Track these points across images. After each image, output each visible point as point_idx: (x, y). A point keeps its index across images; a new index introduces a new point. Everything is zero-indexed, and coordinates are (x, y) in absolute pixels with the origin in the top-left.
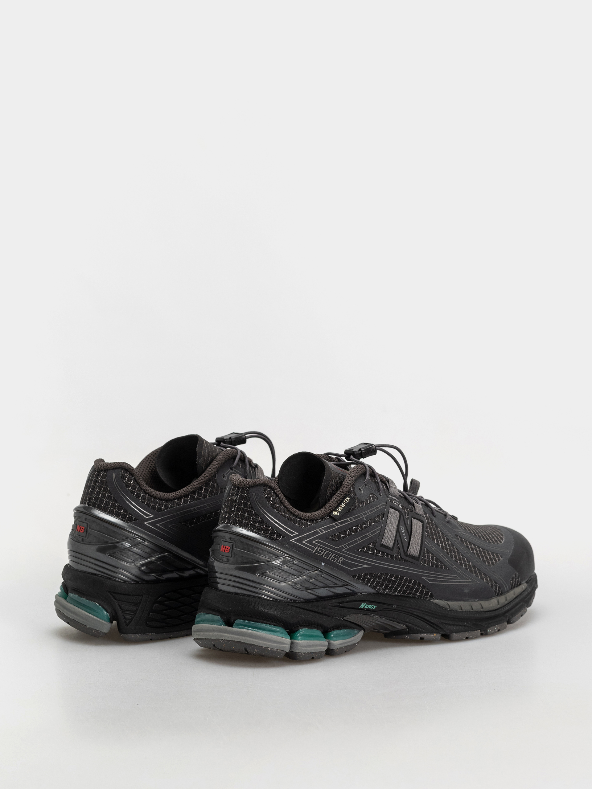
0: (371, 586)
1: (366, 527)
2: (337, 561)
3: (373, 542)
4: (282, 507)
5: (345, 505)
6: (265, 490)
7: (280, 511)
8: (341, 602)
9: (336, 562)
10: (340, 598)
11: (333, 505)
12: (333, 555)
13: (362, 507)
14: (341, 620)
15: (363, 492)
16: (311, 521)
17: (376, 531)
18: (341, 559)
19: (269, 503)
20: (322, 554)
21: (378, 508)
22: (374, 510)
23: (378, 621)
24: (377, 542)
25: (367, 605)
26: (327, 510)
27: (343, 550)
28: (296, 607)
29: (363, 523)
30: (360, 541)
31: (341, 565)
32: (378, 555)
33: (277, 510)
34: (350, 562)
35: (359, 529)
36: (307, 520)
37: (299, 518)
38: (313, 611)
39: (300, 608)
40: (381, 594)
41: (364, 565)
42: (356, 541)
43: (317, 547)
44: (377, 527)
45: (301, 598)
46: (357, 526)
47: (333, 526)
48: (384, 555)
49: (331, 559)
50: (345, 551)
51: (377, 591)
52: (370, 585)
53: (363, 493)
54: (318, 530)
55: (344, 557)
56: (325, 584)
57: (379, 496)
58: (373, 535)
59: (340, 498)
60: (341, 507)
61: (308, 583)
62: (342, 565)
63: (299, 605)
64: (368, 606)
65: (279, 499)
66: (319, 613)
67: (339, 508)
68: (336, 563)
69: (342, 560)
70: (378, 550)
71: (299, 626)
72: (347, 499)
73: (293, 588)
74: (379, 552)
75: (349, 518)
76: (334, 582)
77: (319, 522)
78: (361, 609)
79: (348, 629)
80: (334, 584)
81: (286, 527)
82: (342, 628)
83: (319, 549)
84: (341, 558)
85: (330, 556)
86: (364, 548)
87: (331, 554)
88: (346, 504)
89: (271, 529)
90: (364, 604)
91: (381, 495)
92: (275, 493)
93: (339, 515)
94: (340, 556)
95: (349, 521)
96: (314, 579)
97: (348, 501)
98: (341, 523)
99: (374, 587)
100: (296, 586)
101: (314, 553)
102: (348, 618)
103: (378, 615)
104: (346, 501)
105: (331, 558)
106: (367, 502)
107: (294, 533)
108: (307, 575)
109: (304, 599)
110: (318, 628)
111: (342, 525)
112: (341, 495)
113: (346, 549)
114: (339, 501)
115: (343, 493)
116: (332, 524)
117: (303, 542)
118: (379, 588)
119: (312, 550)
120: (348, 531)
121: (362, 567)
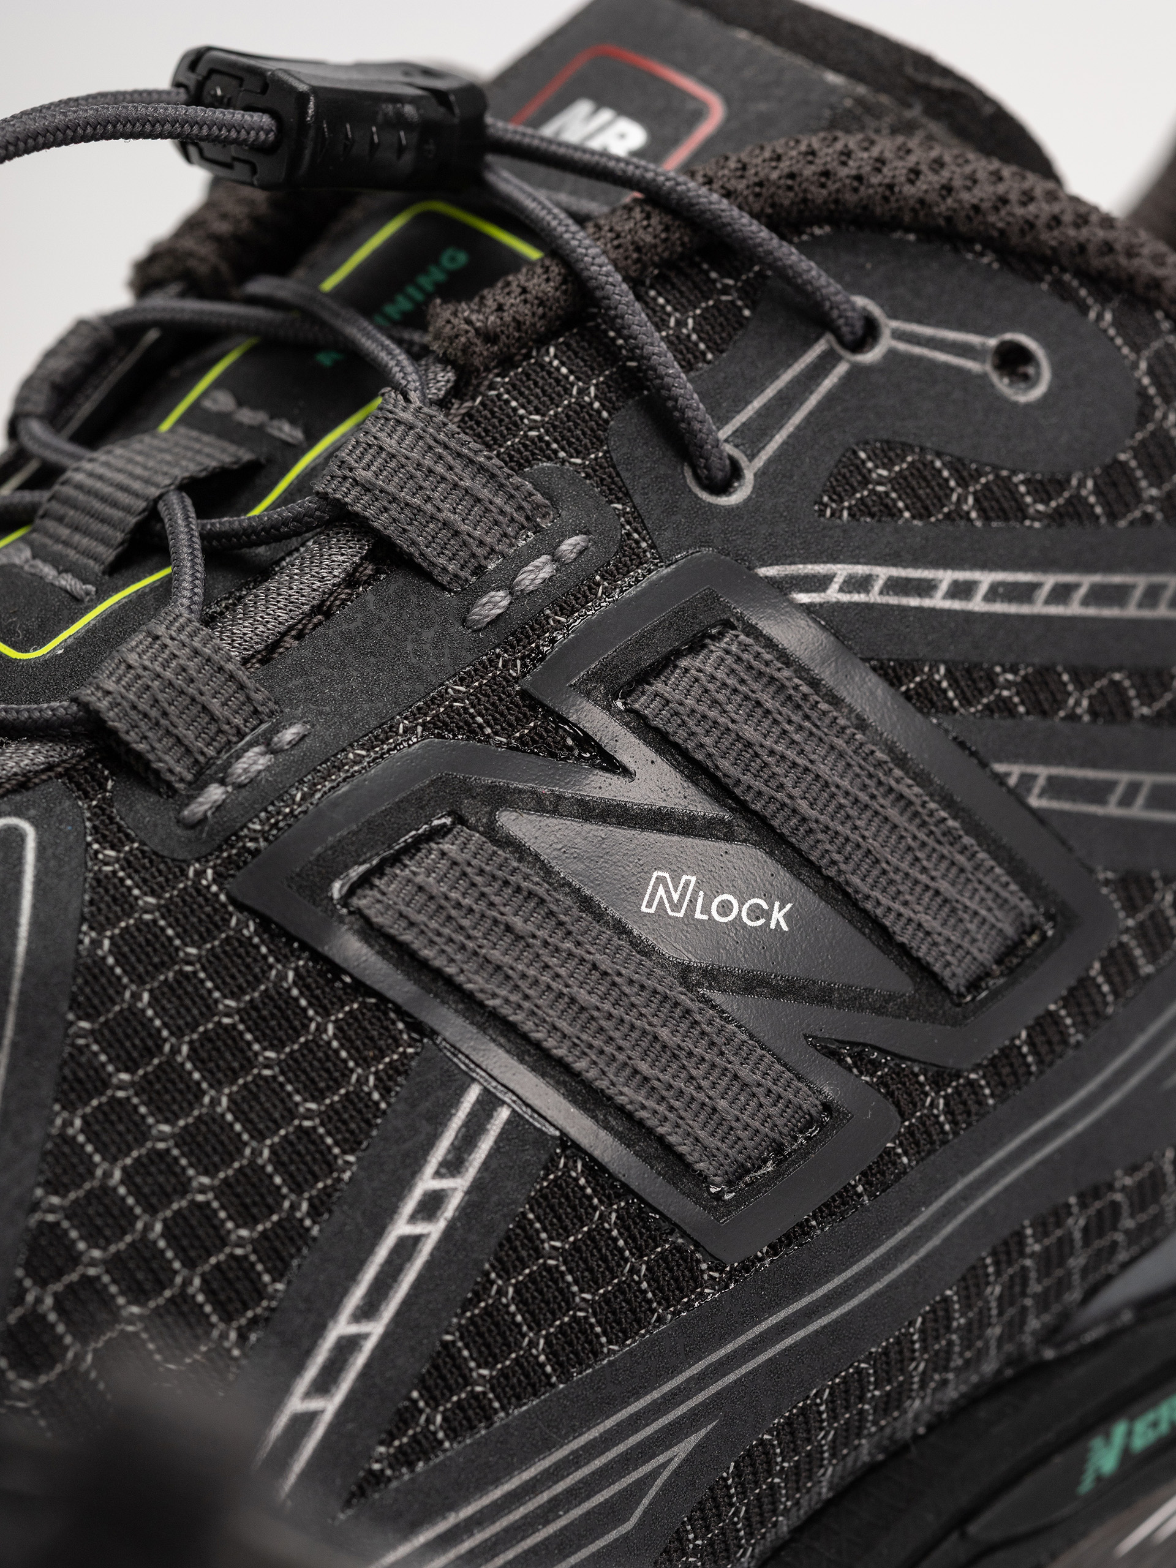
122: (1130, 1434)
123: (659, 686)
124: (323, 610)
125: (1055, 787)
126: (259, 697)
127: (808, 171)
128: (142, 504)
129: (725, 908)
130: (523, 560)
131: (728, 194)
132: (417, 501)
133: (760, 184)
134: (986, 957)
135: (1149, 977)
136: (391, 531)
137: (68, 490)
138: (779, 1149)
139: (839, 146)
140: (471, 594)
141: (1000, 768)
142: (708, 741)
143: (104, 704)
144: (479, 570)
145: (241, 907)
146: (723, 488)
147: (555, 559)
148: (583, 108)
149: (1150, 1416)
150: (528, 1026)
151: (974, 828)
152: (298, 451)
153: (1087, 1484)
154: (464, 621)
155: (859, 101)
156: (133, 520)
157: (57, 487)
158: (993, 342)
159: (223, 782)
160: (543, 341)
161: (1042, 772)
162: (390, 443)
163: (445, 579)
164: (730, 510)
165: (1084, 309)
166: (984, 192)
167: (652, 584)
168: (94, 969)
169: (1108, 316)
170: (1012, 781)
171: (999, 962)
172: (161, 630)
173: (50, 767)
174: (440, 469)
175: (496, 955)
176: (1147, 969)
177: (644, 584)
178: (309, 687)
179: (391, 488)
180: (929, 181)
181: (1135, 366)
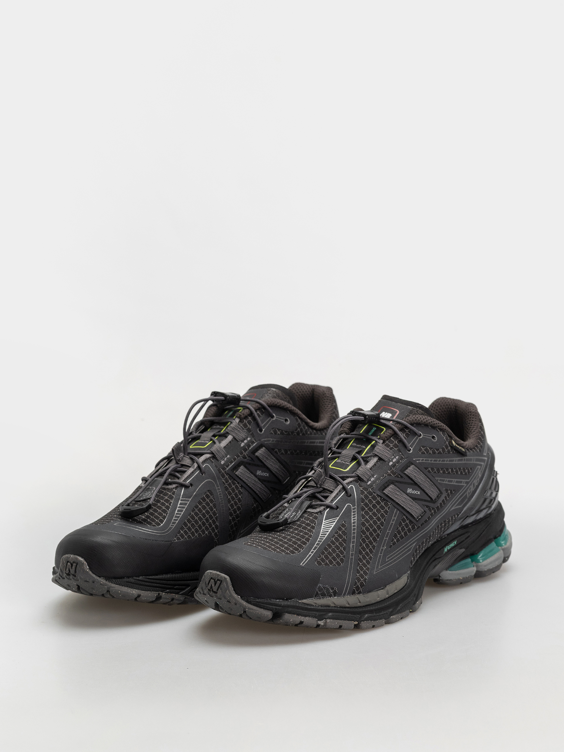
122: (448, 547)
123: (407, 471)
124: (375, 465)
125: (440, 480)
126: (372, 473)
127: (414, 419)
128: (352, 455)
129: (414, 492)
130: (393, 459)
131: (407, 422)
132: (383, 454)
133: (410, 421)
134: (436, 497)
135: (448, 500)
136: (381, 457)
137: (343, 454)
138: (421, 515)
139: (417, 416)
140: (389, 462)
141: (435, 478)
142: (412, 476)
143: (358, 474)
144: (389, 460)
145: (374, 493)
146: (409, 451)
147: (396, 459)
148: (384, 413)
149: (449, 546)
150: (400, 503)
151: (434, 484)
152: (365, 449)
153: (444, 553)
154: (388, 465)
155: (412, 409)
156: (352, 457)
157: (341, 454)
158: (431, 436)
159: (370, 481)
160: (391, 437)
161: (439, 479)
162: (380, 448)
163: (386, 461)
164: (411, 453)
165: (439, 432)
166: (430, 421)
167: (405, 461)
168: (362, 499)
169: (441, 433)
170: (437, 479)
171: (437, 497)
172: (362, 467)
173: (353, 480)
174: (384, 450)
175: (396, 496)
176: (448, 499)
177: (404, 461)
178: (376, 472)
179: (380, 452)
180: (425, 420)
181: (444, 438)
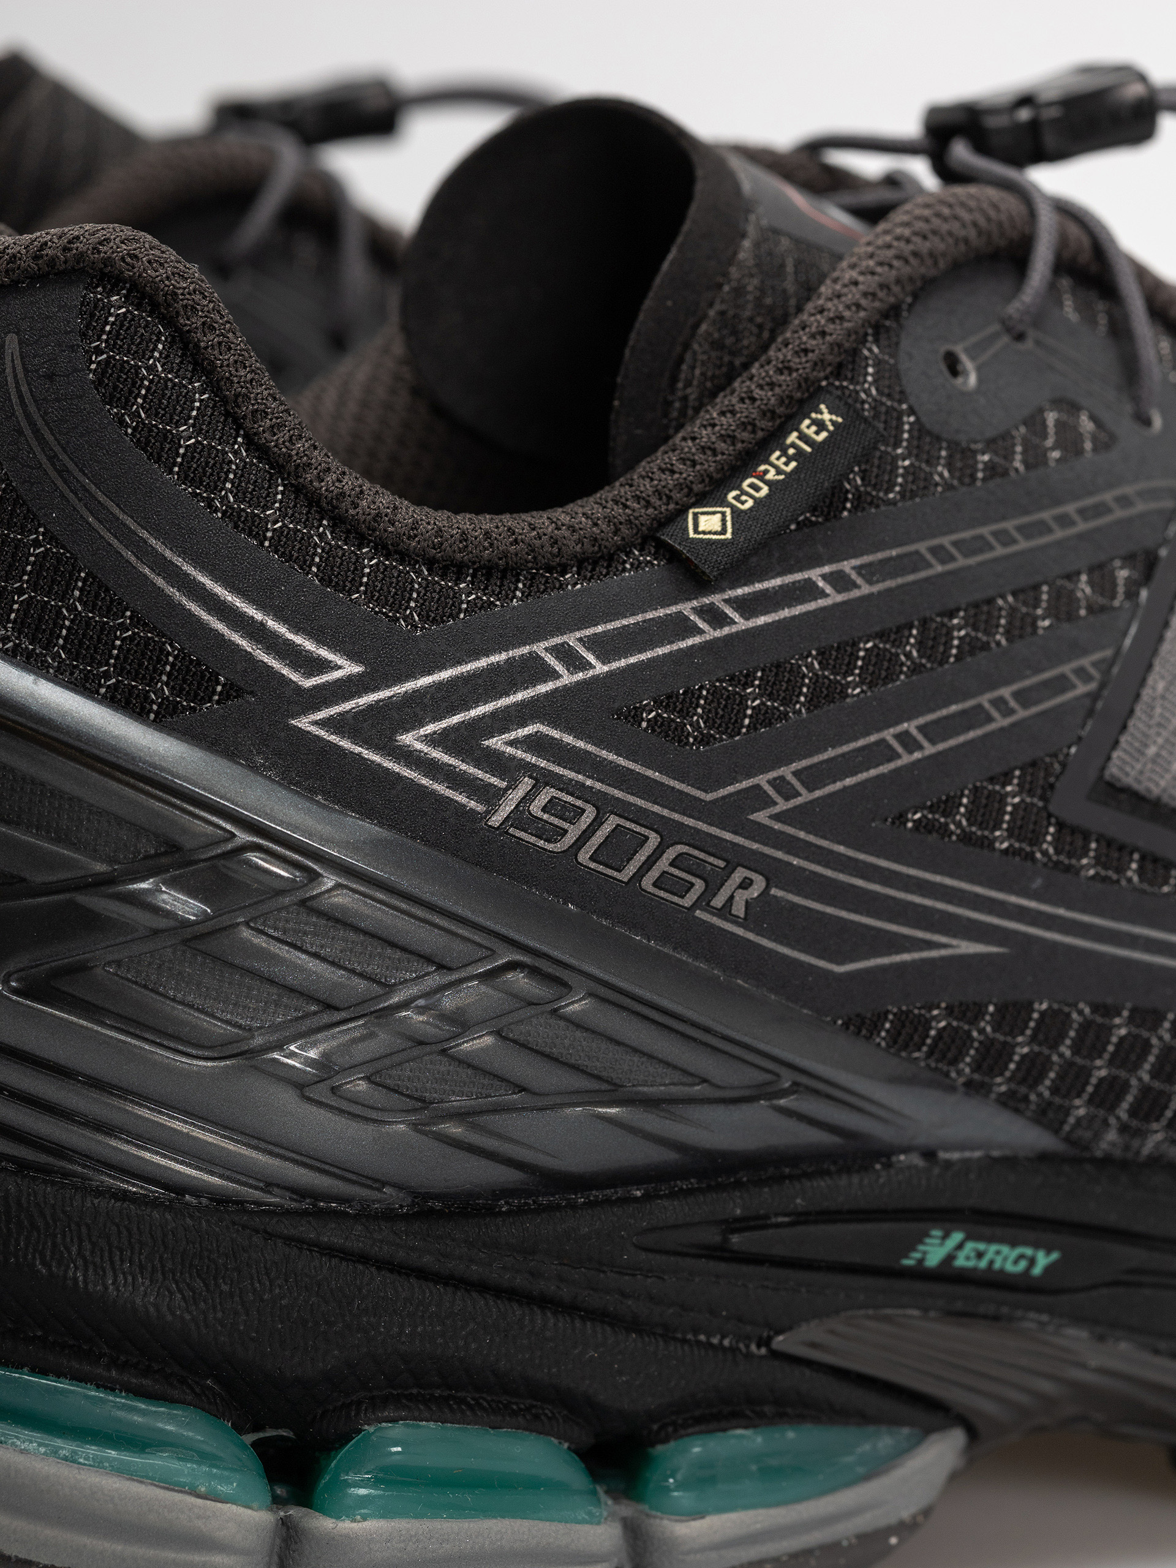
0: (1012, 1102)
1: (971, 647)
2: (704, 901)
3: (1034, 764)
4: (237, 453)
5: (793, 464)
6: (93, 314)
7: (215, 488)
8: (737, 1220)
9: (695, 905)
10: (738, 1185)
11: (694, 463)
12: (671, 853)
13: (949, 487)
14: (749, 1356)
15: (980, 380)
16: (488, 576)
17: (1061, 684)
18: (746, 884)
19: (122, 422)
20: (570, 839)
21: (1101, 510)
22: (1064, 521)
23: (1083, 1366)
24: (1064, 765)
25: (970, 1246)
26: (637, 498)
27: (761, 817)
28: (329, 1251)
29: (952, 614)
30: (917, 755)
31: (740, 931)
32: (1068, 869)
33: (184, 478)
34: (829, 910)
35: (908, 655)
36: (454, 568)
37: (382, 548)
38: (483, 1287)
39: (363, 1259)
40: (1107, 1161)
41: (944, 940)
42: (882, 752)
43: (526, 784)
44: (1078, 649)
45: (384, 1184)
46: (899, 629)
47: (682, 627)
48: (1121, 870)
49: (655, 885)
50: (777, 826)
51: (1067, 1140)
52: (1011, 1094)
53: (978, 390)
54: (539, 648)
55: (774, 873)
56: (599, 1078)
57: (1125, 427)
58: (1034, 710)
59: (755, 414)
60: (761, 477)
61: (444, 1066)
62: (751, 936)
63: (356, 1238)
64: (980, 1255)
65: (215, 385)
66: (545, 1302)
67: (745, 485)
68: (698, 913)
69: (754, 892)
70: (1074, 830)
71: (359, 1403)
72: (814, 422)
73: (309, 1099)
74: (1079, 843)
75: (827, 569)
76: (675, 1067)
77: (561, 587)
78: (920, 1274)
79: (816, 1420)
80: (677, 1076)
81: (259, 616)
82: (761, 1415)
83: (543, 799)
84: (740, 874)
85: (641, 857)
86: (948, 806)
87: (654, 839)
88: (800, 454)
89: (133, 625)
90: (945, 1237)
91: (1147, 422)
92: (182, 341)
93: (729, 535)
94: (735, 858)
95: (823, 594)
96: (498, 1033)
97: (824, 435)
98: (747, 606)
99: (1044, 1112)
100: (334, 1090)
101: (501, 829)
102: (814, 1345)
103: (1078, 1319)
104: (803, 437)
105: (654, 874)
106: (1009, 456)
107: (324, 666)
108: (421, 1002)
109: (415, 1194)
110: (537, 1417)
111: (762, 620)
112: (772, 385)
113: (782, 806)
114: (745, 435)
115: (790, 370)
116: (673, 609)
117: (407, 739)
118: (1090, 1119)
119: (480, 808)
120: (810, 667)
121: (934, 954)
